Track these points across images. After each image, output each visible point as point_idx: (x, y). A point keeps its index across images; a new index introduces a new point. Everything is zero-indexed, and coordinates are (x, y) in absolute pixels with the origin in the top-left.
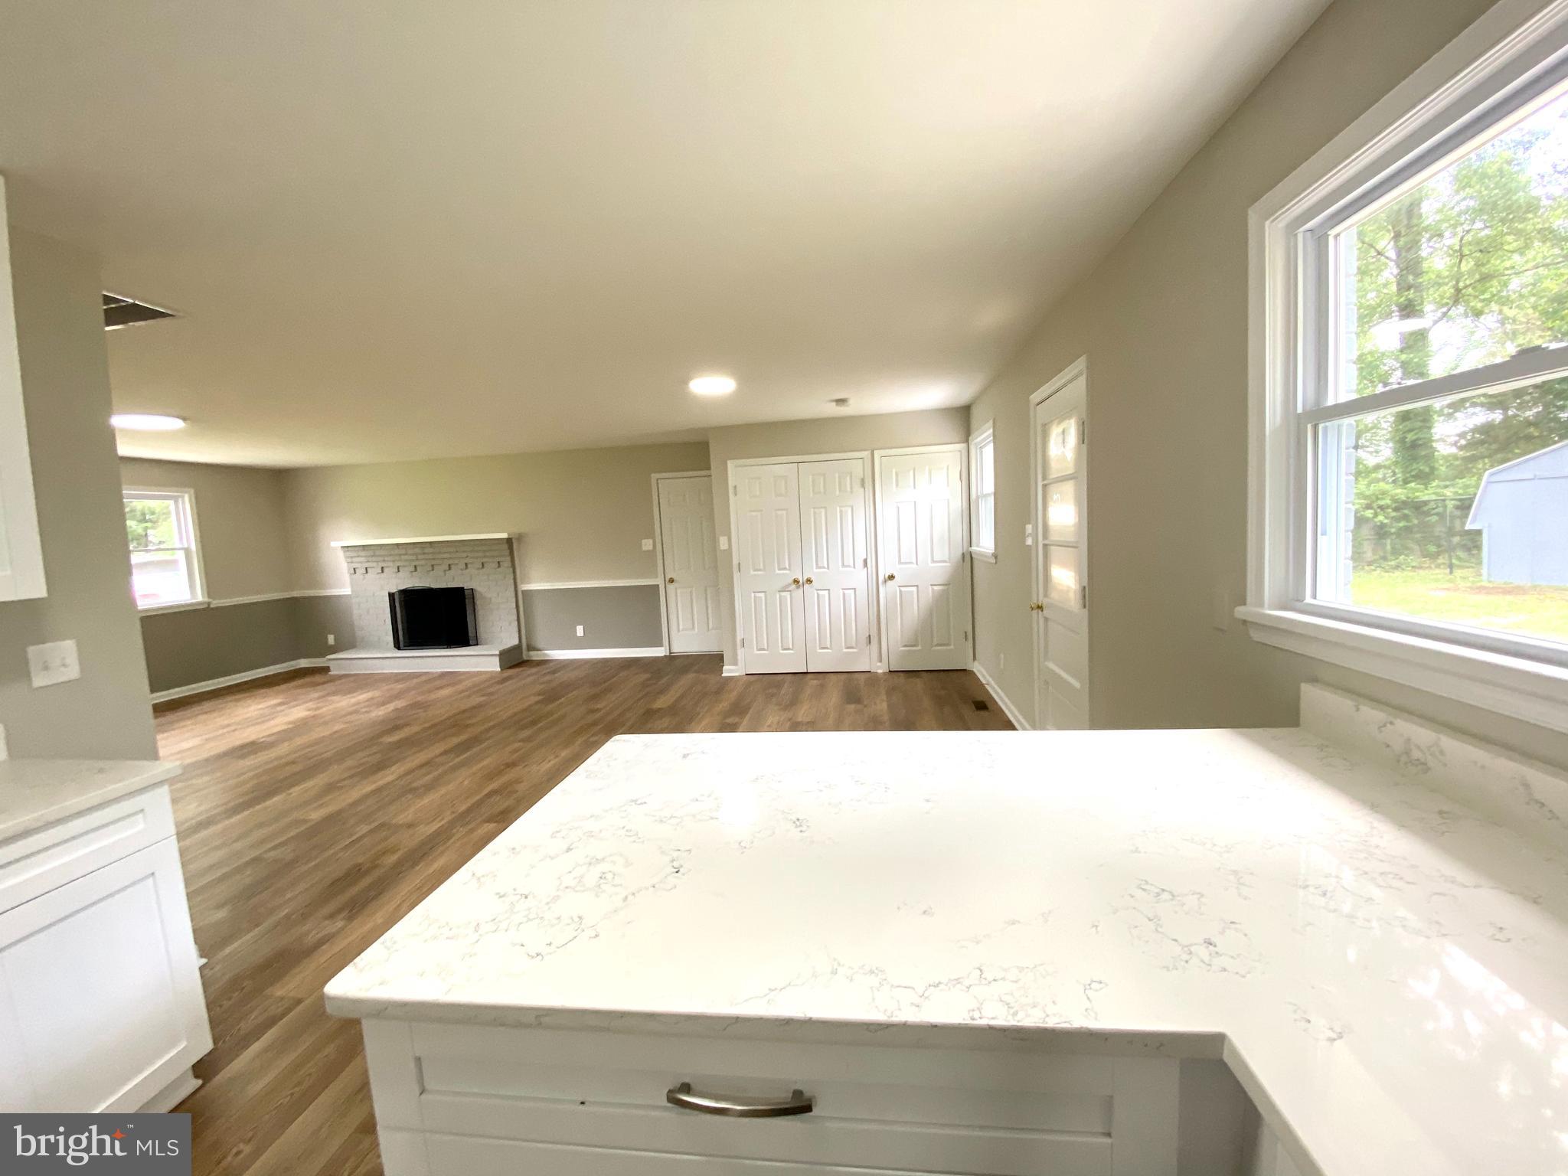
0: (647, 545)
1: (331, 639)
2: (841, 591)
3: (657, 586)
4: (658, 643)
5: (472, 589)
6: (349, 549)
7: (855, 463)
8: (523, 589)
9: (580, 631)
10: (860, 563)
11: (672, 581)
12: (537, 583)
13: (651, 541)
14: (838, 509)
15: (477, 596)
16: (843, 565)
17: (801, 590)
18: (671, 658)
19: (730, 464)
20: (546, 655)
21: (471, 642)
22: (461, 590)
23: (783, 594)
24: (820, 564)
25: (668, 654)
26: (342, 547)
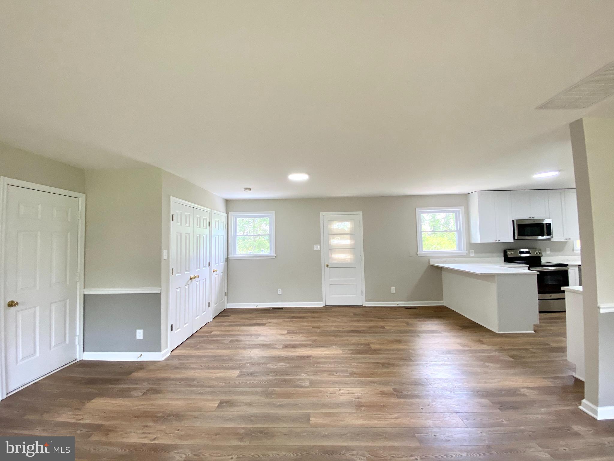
10: (208, 264)
11: (12, 305)
14: (203, 236)
16: (204, 266)
19: (171, 200)
23: (186, 287)
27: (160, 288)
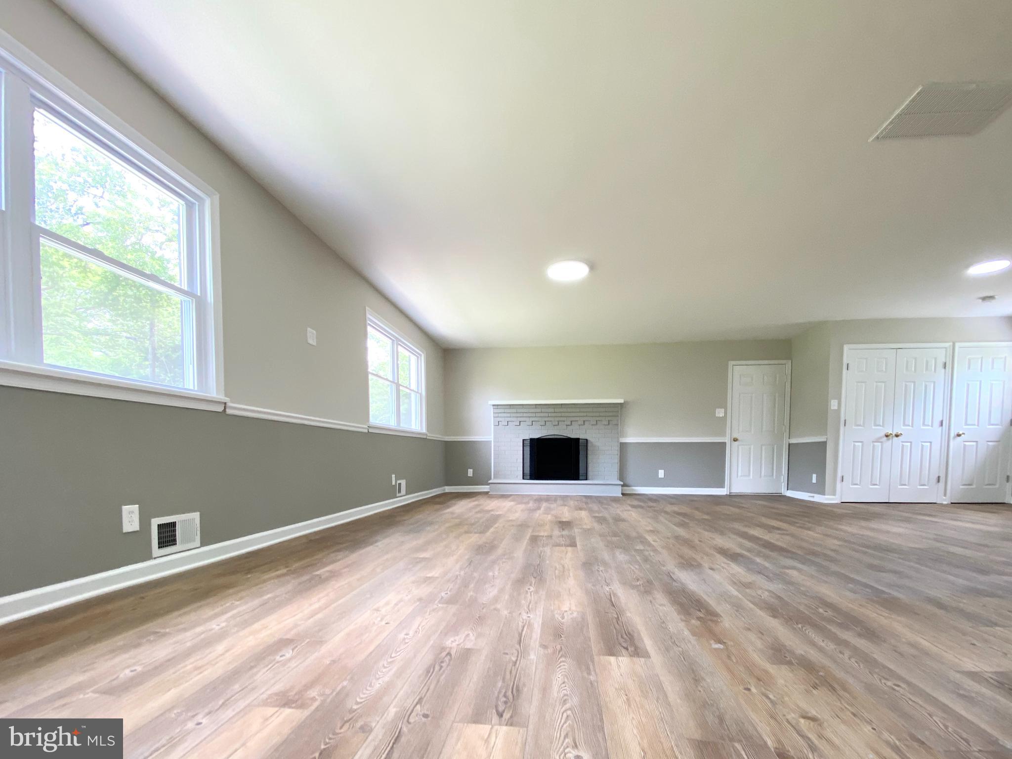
0: (720, 413)
1: (470, 472)
2: (920, 443)
3: (725, 443)
4: (722, 485)
5: (587, 440)
6: (499, 407)
7: (938, 351)
8: (621, 441)
9: (661, 474)
10: (937, 423)
11: (735, 440)
12: (631, 438)
13: (723, 410)
14: (924, 383)
15: (589, 445)
16: (924, 424)
17: (890, 441)
18: (730, 496)
19: (846, 348)
20: (635, 490)
21: (581, 478)
22: (577, 440)
23: (876, 444)
24: (907, 423)
25: (728, 494)
26: (493, 405)
27: (826, 437)
